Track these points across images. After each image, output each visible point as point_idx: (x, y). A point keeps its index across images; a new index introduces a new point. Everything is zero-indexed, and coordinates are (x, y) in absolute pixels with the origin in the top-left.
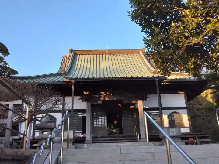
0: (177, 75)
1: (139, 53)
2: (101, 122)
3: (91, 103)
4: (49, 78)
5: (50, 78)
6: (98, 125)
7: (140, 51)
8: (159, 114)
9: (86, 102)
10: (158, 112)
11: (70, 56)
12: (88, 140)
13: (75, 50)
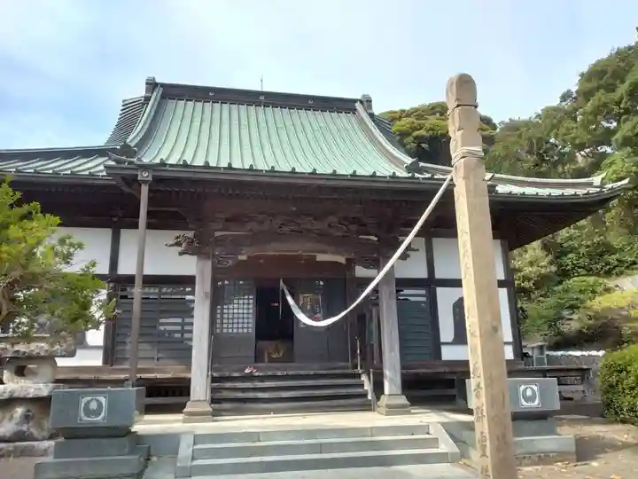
0: (516, 185)
1: (354, 111)
2: (241, 321)
3: (213, 263)
4: (85, 160)
5: (88, 162)
6: (225, 331)
7: (358, 105)
8: (424, 299)
9: (195, 257)
10: (423, 292)
11: (147, 99)
12: (197, 399)
13: (163, 85)
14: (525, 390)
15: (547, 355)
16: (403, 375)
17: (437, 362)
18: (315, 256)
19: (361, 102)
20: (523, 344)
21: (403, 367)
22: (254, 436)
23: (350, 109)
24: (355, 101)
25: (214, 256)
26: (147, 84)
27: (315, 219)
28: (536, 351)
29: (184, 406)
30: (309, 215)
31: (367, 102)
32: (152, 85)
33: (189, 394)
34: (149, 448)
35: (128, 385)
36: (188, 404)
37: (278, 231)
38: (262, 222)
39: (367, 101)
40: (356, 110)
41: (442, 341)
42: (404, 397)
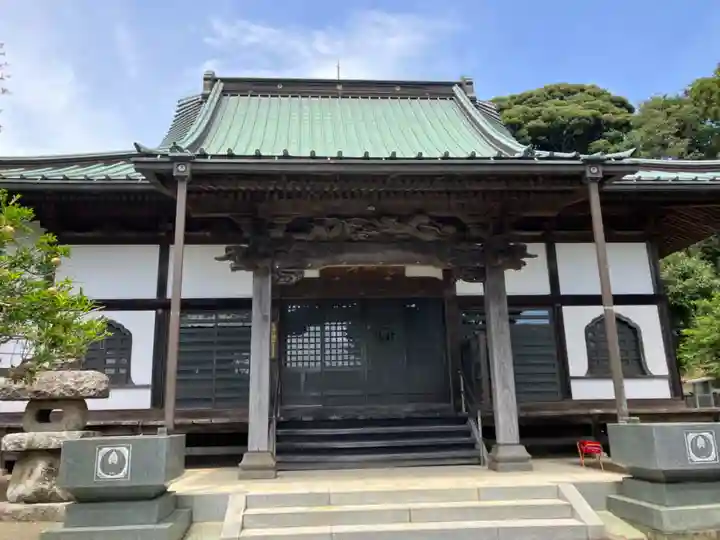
1: (452, 96)
3: (273, 279)
7: (456, 89)
8: (547, 322)
9: (251, 273)
10: (545, 313)
11: (205, 97)
12: (256, 449)
13: (223, 80)
14: (695, 440)
15: (715, 394)
16: (521, 420)
17: (566, 402)
18: (403, 269)
19: (460, 85)
20: (683, 379)
21: (521, 409)
22: (325, 499)
23: (447, 95)
24: (451, 84)
25: (273, 271)
26: (205, 79)
27: (399, 221)
28: (699, 389)
29: (239, 458)
30: (390, 216)
31: (466, 85)
32: (211, 80)
33: (245, 443)
34: (191, 513)
35: (162, 432)
36: (245, 455)
37: (353, 236)
38: (331, 228)
39: (468, 84)
40: (454, 95)
41: (572, 374)
42: (523, 448)
